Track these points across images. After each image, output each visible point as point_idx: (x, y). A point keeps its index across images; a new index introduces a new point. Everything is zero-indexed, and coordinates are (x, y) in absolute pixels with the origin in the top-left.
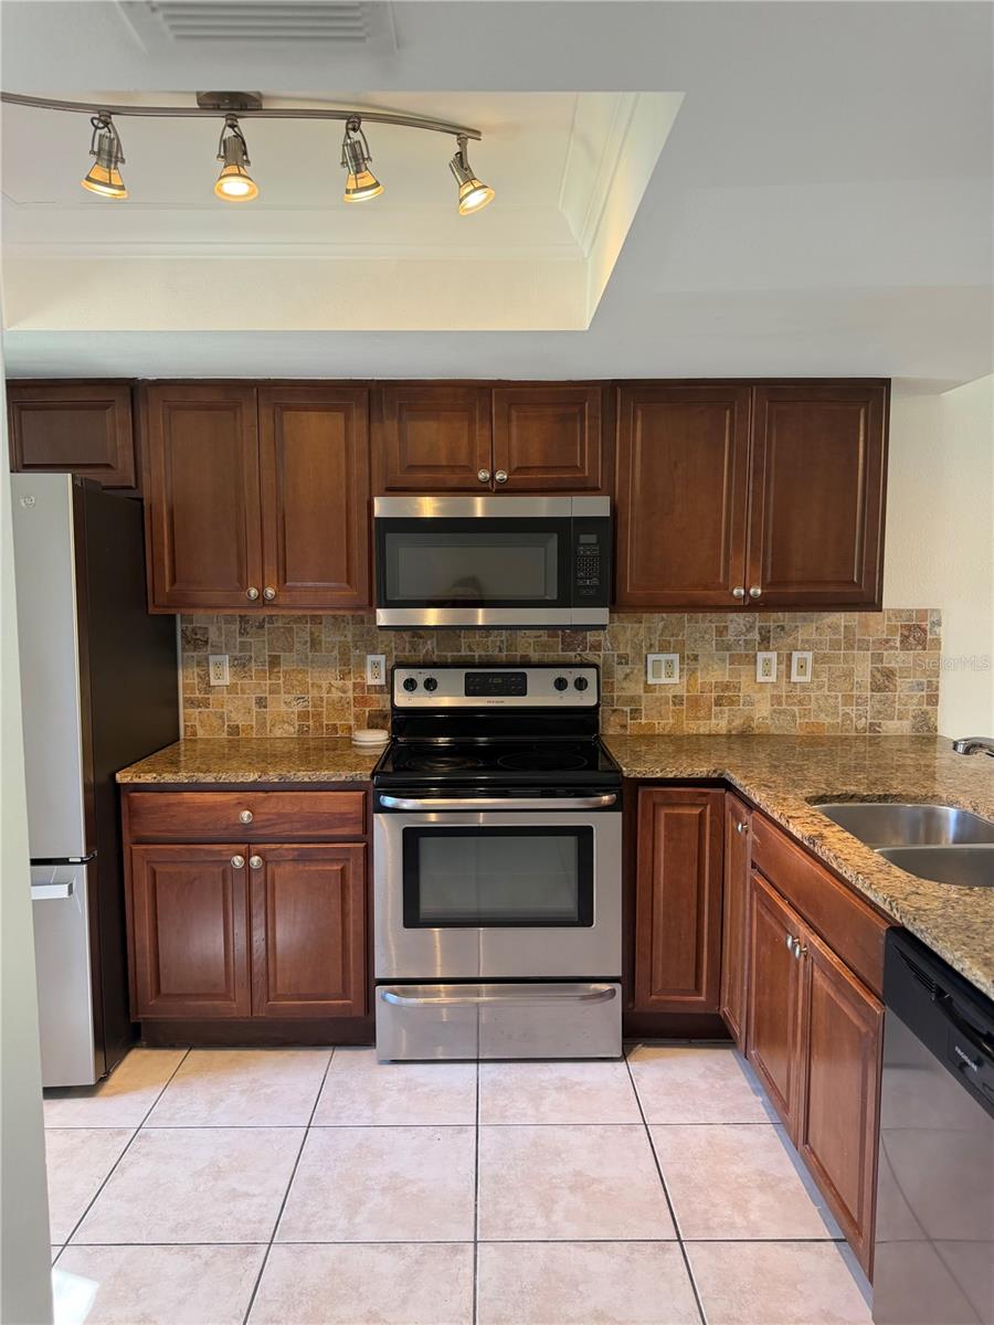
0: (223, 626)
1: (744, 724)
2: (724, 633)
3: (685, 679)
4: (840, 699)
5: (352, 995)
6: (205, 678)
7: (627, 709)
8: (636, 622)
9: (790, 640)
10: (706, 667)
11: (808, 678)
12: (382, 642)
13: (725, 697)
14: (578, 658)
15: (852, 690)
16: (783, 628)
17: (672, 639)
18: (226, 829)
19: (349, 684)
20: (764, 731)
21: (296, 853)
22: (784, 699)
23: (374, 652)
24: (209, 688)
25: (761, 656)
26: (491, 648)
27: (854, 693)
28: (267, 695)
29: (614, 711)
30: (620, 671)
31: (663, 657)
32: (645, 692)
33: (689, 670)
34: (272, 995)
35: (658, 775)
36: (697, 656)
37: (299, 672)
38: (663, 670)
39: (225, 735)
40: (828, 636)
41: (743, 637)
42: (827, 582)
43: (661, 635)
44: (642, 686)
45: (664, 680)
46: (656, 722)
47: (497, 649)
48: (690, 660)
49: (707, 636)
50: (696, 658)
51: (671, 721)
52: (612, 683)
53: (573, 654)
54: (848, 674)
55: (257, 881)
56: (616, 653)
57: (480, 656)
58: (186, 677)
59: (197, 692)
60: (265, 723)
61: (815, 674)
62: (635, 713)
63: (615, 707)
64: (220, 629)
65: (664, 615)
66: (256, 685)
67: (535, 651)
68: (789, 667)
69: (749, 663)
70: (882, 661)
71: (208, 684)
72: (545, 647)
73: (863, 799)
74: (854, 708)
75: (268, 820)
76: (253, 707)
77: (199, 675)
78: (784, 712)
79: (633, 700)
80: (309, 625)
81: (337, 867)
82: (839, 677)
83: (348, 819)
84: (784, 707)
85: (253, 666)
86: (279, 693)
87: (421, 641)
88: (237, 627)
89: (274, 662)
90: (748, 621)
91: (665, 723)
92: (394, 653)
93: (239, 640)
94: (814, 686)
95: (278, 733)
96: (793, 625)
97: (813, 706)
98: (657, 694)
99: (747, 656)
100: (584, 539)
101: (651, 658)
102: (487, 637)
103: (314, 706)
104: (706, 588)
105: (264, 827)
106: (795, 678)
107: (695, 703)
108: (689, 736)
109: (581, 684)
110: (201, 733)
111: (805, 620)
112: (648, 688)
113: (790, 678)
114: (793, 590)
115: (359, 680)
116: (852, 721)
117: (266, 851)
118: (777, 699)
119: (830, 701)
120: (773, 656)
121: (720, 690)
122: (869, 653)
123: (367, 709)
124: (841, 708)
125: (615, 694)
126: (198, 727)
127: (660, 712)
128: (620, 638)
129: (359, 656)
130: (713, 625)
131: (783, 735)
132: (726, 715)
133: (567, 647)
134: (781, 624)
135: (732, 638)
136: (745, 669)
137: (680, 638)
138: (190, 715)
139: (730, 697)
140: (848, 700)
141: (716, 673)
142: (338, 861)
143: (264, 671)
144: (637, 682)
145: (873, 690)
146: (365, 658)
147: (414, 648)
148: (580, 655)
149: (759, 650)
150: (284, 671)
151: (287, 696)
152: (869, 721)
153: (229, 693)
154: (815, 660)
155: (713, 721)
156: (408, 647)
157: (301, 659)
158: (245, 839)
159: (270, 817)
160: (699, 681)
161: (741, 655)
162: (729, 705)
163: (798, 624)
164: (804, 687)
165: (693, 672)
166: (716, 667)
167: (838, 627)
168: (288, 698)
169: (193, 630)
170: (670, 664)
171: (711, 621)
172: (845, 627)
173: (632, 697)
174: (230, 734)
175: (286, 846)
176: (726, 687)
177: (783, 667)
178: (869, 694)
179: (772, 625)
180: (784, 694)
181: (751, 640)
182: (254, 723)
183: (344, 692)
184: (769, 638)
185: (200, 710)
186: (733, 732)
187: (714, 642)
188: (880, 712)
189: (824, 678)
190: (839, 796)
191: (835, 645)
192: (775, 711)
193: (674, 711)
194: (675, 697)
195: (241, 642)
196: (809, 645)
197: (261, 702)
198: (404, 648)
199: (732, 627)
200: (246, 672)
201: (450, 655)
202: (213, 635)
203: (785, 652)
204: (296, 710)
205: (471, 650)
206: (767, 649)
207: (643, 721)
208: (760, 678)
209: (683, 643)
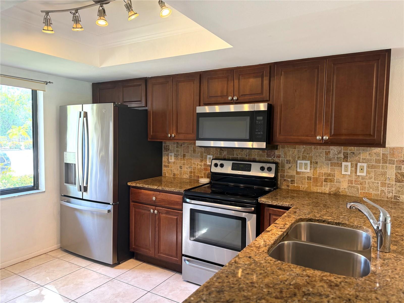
0: (173, 145)
1: (336, 190)
2: (329, 154)
3: (312, 171)
4: (380, 184)
5: (178, 258)
6: (168, 159)
7: (290, 180)
8: (293, 148)
9: (357, 158)
10: (321, 167)
11: (364, 174)
12: (212, 151)
13: (329, 179)
14: (272, 160)
15: (385, 180)
16: (354, 153)
17: (307, 155)
18: (150, 201)
19: (203, 164)
20: (345, 194)
21: (166, 211)
22: (354, 182)
23: (209, 155)
24: (169, 163)
25: (344, 164)
26: (243, 155)
27: (387, 182)
28: (182, 165)
29: (285, 180)
30: (287, 166)
31: (304, 162)
32: (296, 174)
33: (314, 167)
34: (159, 252)
35: (270, 203)
36: (317, 162)
37: (190, 159)
38: (303, 167)
39: (172, 176)
40: (374, 157)
41: (336, 156)
42: (358, 135)
43: (303, 154)
44: (295, 172)
45: (303, 170)
46: (300, 186)
47: (245, 156)
48: (314, 164)
49: (321, 155)
50: (317, 163)
51: (306, 186)
52: (284, 170)
53: (270, 158)
54: (384, 174)
55: (157, 217)
56: (286, 159)
57: (240, 157)
58: (164, 159)
59: (166, 163)
60: (181, 173)
61: (368, 172)
62: (293, 182)
63: (285, 179)
64: (172, 146)
65: (304, 146)
66: (180, 162)
67: (257, 157)
68: (356, 169)
69: (339, 166)
70: (401, 170)
71: (169, 161)
72: (261, 155)
73: (329, 223)
74: (387, 188)
75: (159, 200)
76: (179, 169)
77: (167, 159)
78: (354, 187)
79: (292, 177)
80: (193, 146)
81: (176, 218)
82: (380, 175)
83: (179, 203)
84: (354, 185)
85: (179, 157)
86: (185, 165)
87: (223, 151)
88: (176, 145)
89: (184, 156)
90: (339, 150)
91: (304, 186)
92: (215, 155)
93: (176, 149)
94: (368, 177)
95: (184, 177)
96: (358, 152)
97: (367, 186)
98: (301, 175)
99: (338, 163)
100: (258, 118)
101: (299, 162)
102: (242, 151)
103: (193, 170)
104: (307, 136)
105: (159, 202)
106: (358, 174)
107: (316, 180)
108: (313, 193)
109: (269, 169)
110: (167, 175)
111: (364, 150)
112: (298, 173)
113: (356, 174)
114: (343, 138)
115: (205, 163)
116: (385, 194)
117: (159, 209)
118: (351, 182)
119: (375, 184)
120: (349, 164)
121: (326, 176)
122: (395, 166)
123: (207, 172)
124: (380, 188)
125: (285, 174)
126: (166, 173)
127: (302, 182)
128: (288, 154)
129: (206, 155)
130: (324, 151)
131: (353, 196)
132: (329, 186)
133: (268, 156)
134: (353, 151)
135: (332, 156)
136: (337, 169)
137: (310, 155)
138: (165, 169)
139: (330, 179)
140: (383, 184)
141: (325, 169)
142: (176, 216)
143: (182, 158)
144: (293, 170)
145: (396, 182)
146: (207, 156)
147: (221, 154)
148: (273, 159)
149: (343, 162)
150: (187, 159)
151: (187, 166)
152: (394, 195)
153: (173, 164)
154: (368, 167)
155: (323, 188)
156: (219, 153)
157: (191, 156)
158: (154, 205)
159: (160, 199)
160: (318, 172)
161: (335, 163)
162: (330, 182)
163: (360, 152)
164: (363, 178)
165: (315, 168)
166: (325, 167)
167: (379, 154)
168: (187, 167)
169: (166, 146)
170: (306, 164)
171: (323, 149)
172: (383, 154)
173: (292, 176)
174: (173, 176)
175: (164, 209)
176: (329, 175)
177: (354, 169)
178: (394, 183)
179: (349, 152)
180: (354, 180)
181: (340, 157)
182: (179, 173)
183: (201, 166)
184: (347, 157)
185: (167, 168)
186: (332, 193)
187: (324, 157)
188: (399, 191)
189: (372, 175)
190: (318, 220)
191: (378, 161)
192: (349, 186)
193: (307, 182)
194: (308, 177)
195: (176, 150)
196: (365, 161)
197: (181, 167)
198: (218, 154)
199: (332, 152)
200: (177, 158)
201: (231, 157)
202: (170, 148)
203: (354, 163)
204: (189, 170)
205: (237, 155)
206: (347, 161)
207: (296, 185)
208: (343, 173)
209: (312, 157)
